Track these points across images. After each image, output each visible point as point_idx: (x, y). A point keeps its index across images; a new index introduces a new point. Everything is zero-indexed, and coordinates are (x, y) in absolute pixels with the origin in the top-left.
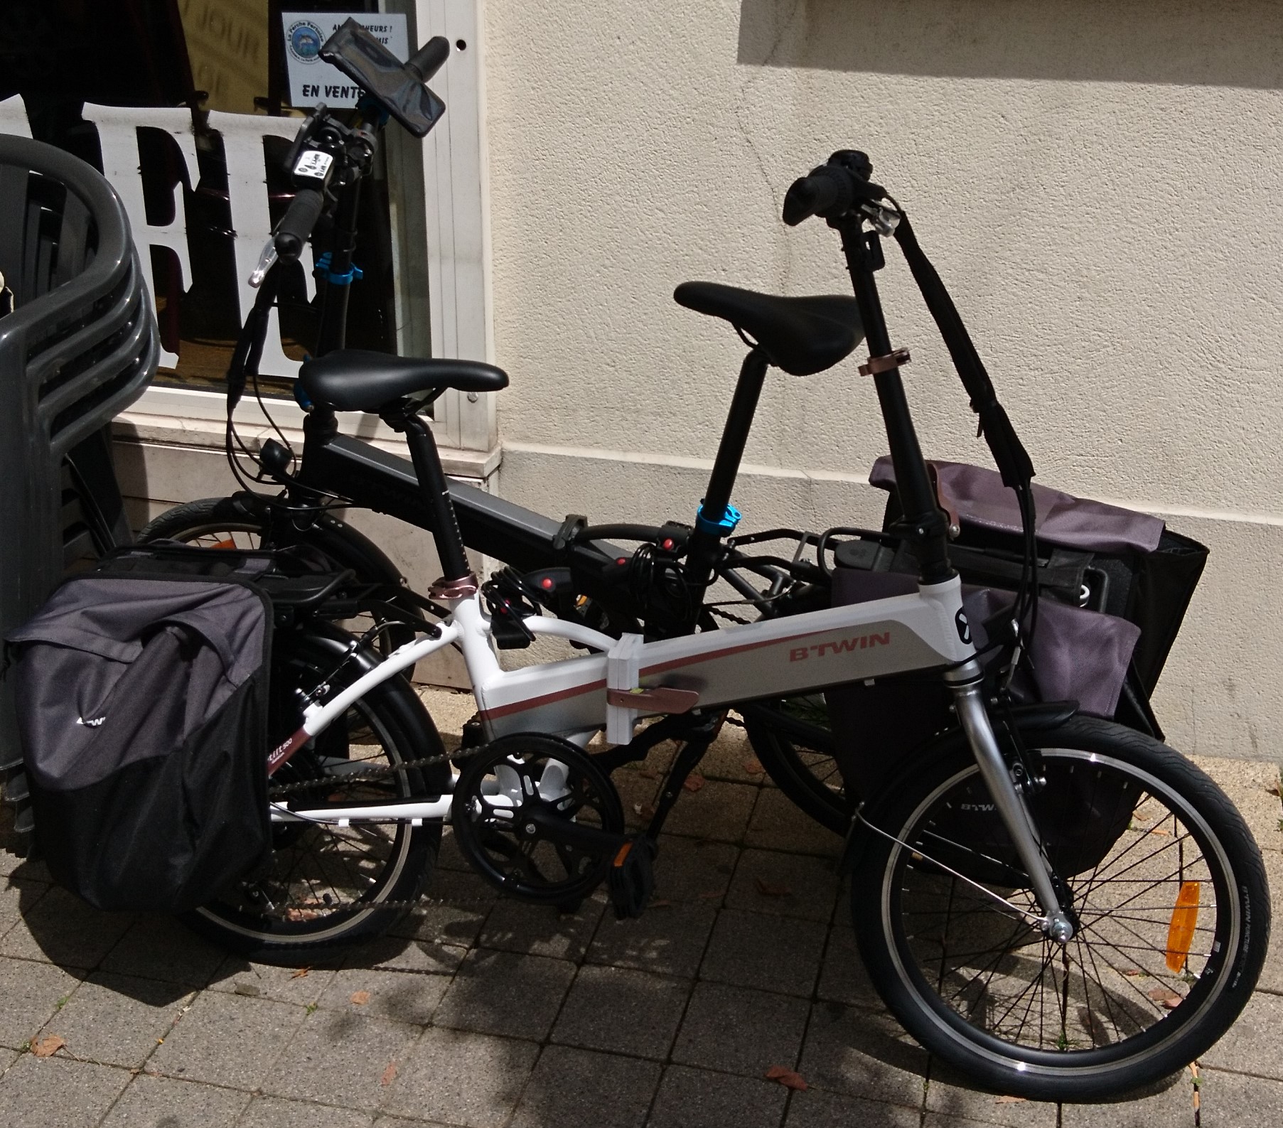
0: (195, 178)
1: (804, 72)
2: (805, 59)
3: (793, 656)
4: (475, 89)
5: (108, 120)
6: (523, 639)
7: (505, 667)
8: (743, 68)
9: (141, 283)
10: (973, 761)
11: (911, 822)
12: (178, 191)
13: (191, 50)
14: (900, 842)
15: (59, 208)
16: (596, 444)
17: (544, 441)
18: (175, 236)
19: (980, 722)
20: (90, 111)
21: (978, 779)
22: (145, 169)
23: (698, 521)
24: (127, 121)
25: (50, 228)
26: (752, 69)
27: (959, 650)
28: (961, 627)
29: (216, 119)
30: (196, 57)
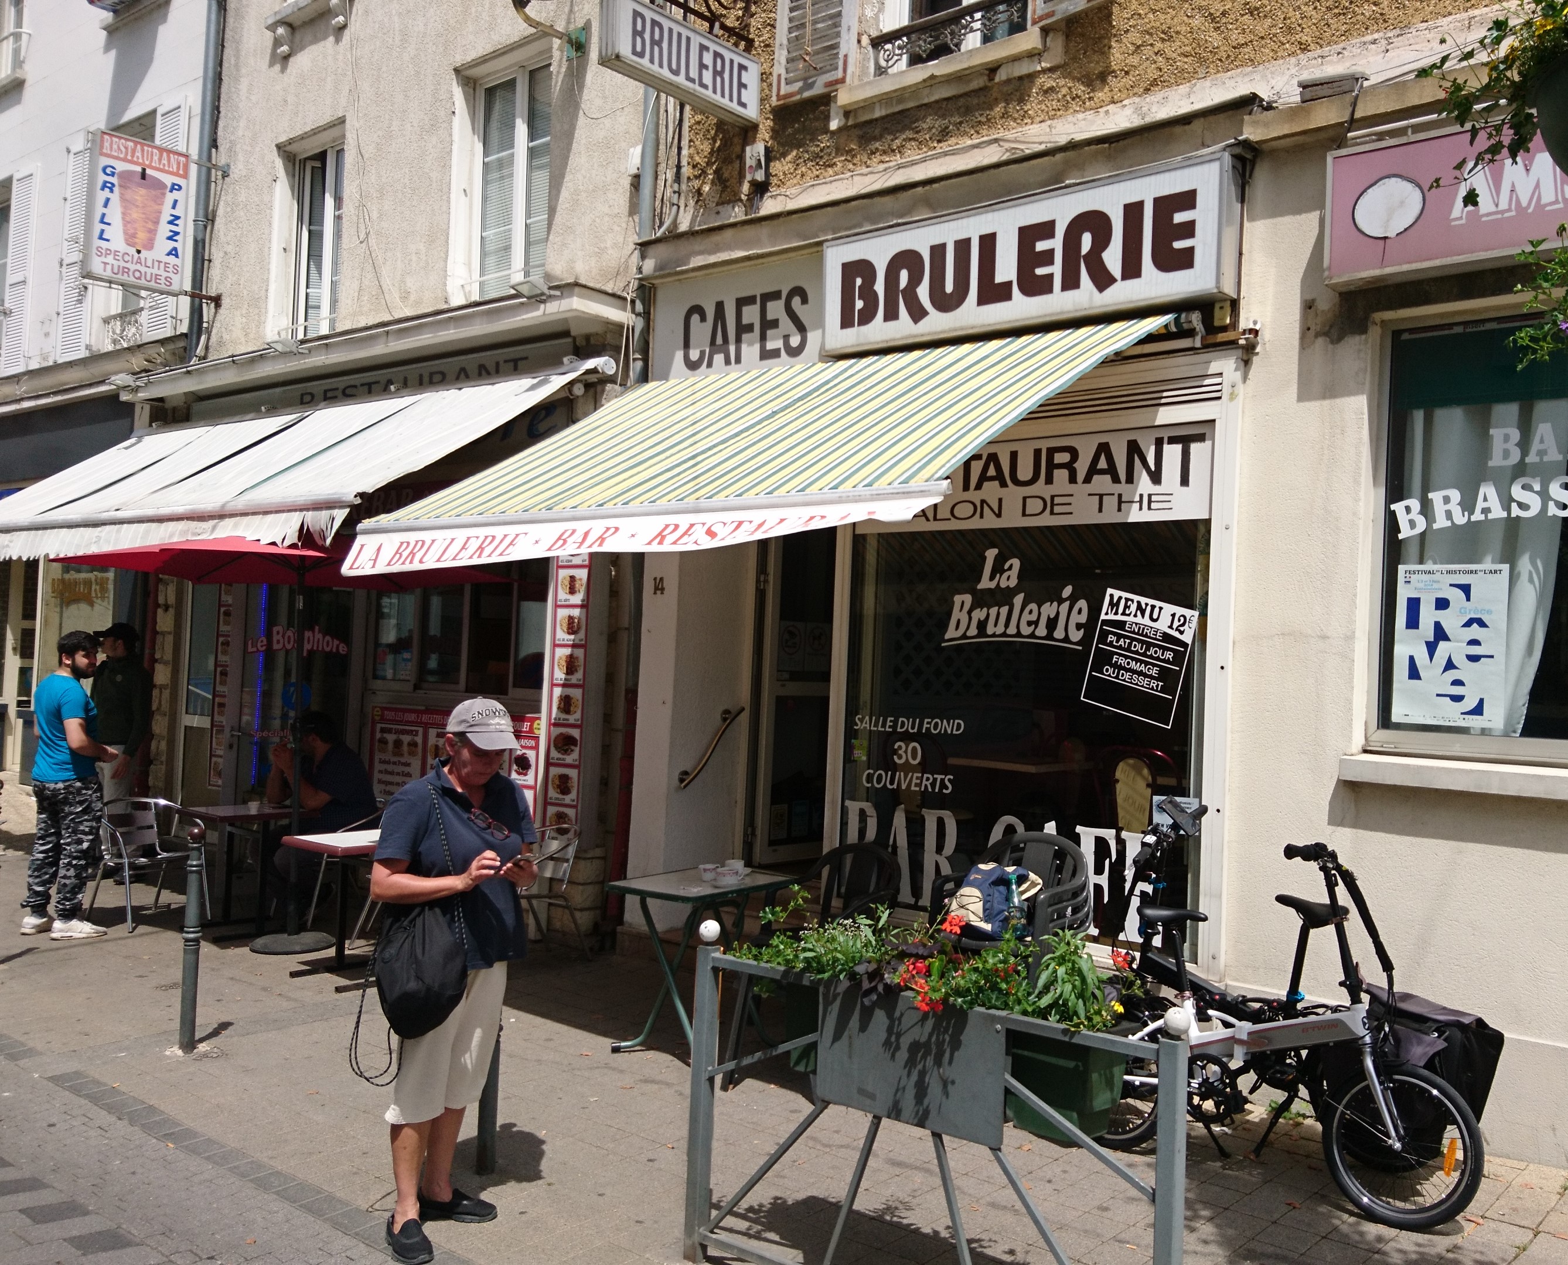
0: (1114, 857)
1: (1354, 830)
2: (1354, 826)
3: (1303, 1031)
4: (1223, 828)
5: (1085, 833)
6: (1208, 1019)
7: (1201, 1030)
8: (1330, 827)
9: (1089, 891)
10: (1365, 1079)
11: (1344, 1102)
12: (1107, 862)
13: (1119, 810)
14: (1341, 1108)
15: (1063, 862)
16: (1267, 985)
17: (1244, 982)
18: (1103, 880)
19: (1369, 1063)
20: (1079, 829)
21: (1368, 1086)
22: (1096, 853)
23: (1288, 996)
24: (1092, 834)
25: (1059, 869)
26: (1334, 828)
27: (1361, 1031)
28: (1364, 1024)
29: (1124, 834)
30: (1121, 813)
